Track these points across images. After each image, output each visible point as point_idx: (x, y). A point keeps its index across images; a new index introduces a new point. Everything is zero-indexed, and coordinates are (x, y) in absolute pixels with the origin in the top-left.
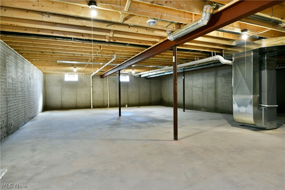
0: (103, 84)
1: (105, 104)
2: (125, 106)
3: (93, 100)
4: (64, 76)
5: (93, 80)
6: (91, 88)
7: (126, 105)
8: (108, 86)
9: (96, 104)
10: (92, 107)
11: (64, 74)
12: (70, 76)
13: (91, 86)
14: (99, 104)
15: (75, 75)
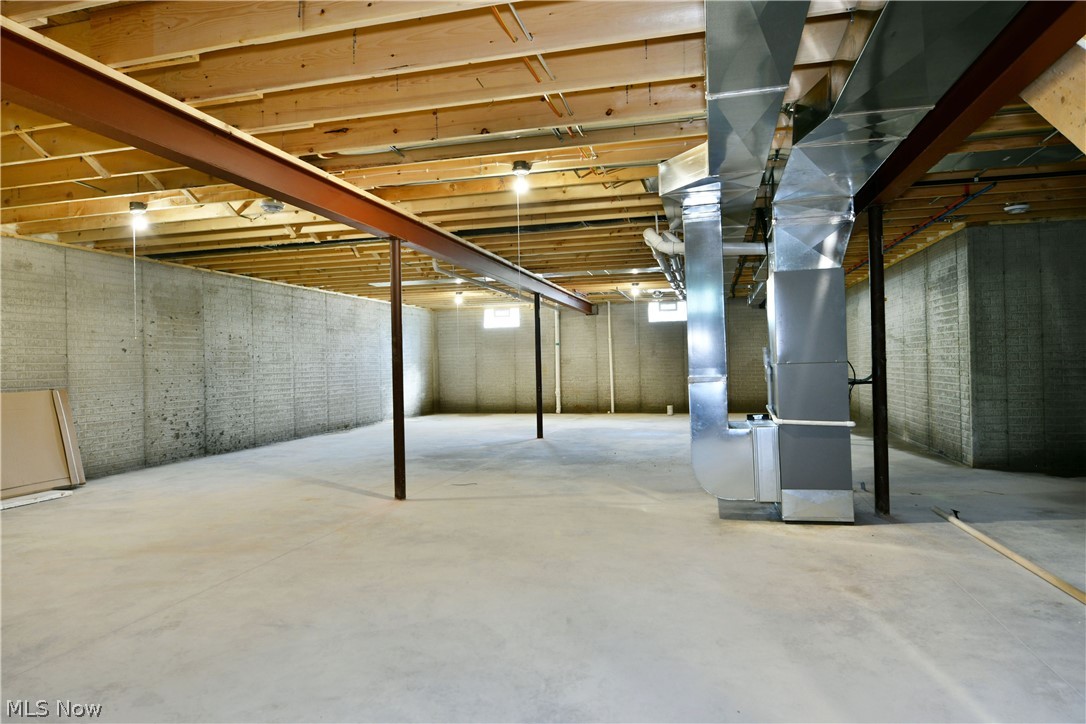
0: (596, 334)
1: (602, 403)
2: (664, 411)
3: (564, 386)
4: (482, 316)
5: (563, 320)
6: (557, 347)
7: (670, 408)
8: (610, 340)
9: (573, 399)
10: (558, 409)
11: (482, 310)
12: (499, 313)
13: (557, 341)
14: (582, 399)
15: (512, 309)
